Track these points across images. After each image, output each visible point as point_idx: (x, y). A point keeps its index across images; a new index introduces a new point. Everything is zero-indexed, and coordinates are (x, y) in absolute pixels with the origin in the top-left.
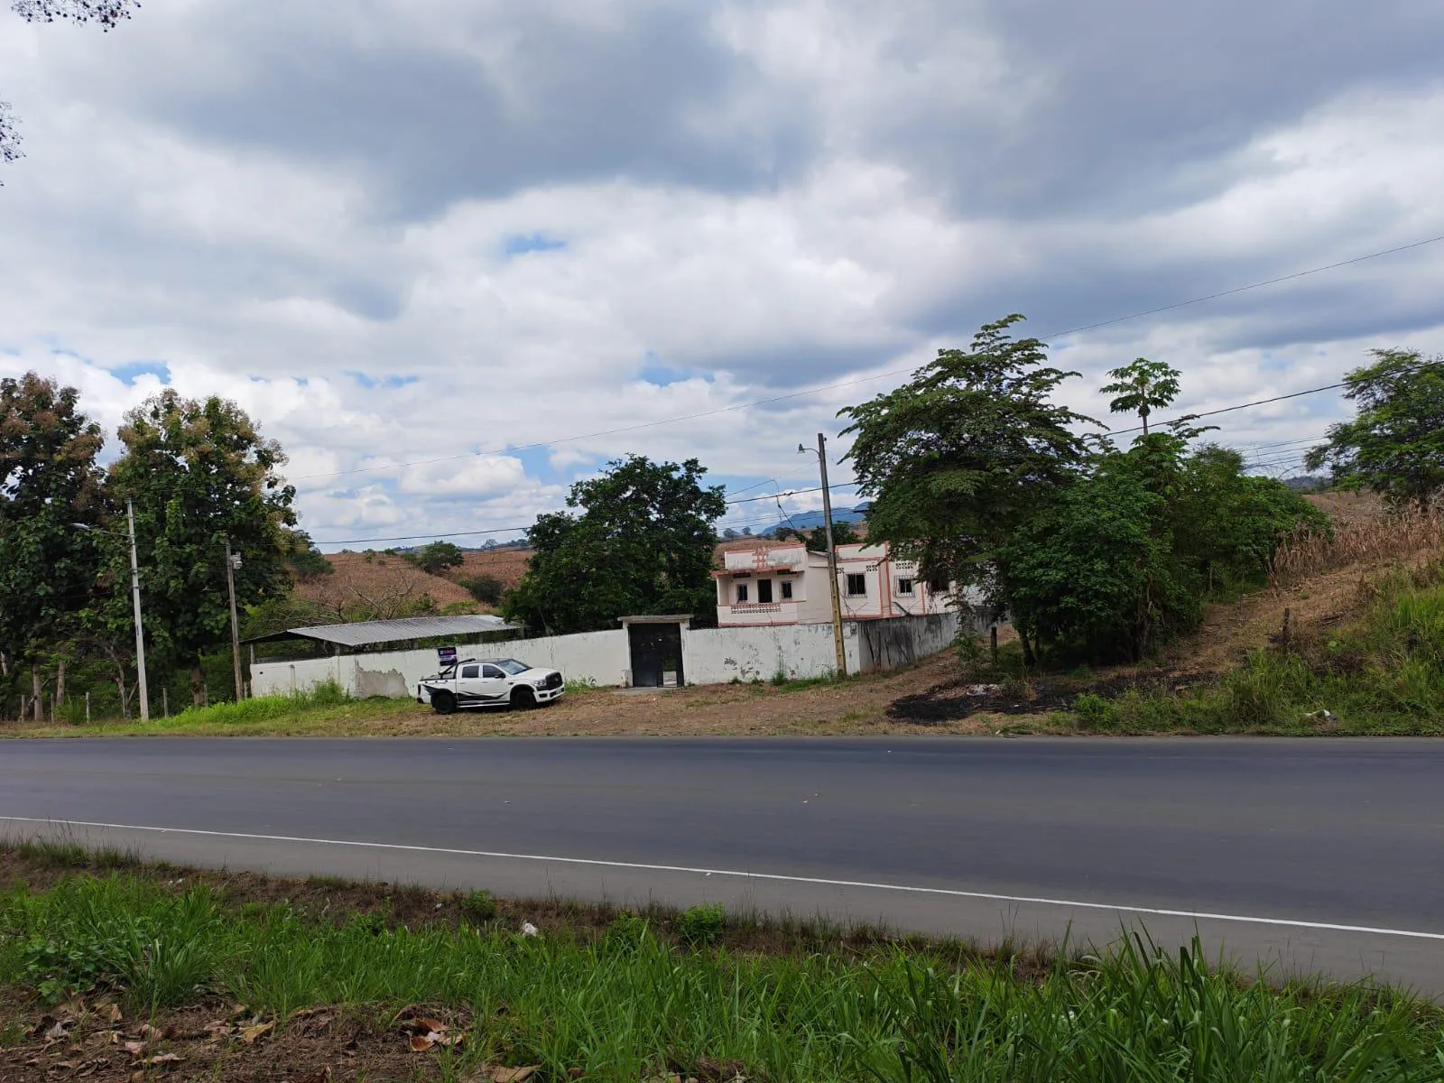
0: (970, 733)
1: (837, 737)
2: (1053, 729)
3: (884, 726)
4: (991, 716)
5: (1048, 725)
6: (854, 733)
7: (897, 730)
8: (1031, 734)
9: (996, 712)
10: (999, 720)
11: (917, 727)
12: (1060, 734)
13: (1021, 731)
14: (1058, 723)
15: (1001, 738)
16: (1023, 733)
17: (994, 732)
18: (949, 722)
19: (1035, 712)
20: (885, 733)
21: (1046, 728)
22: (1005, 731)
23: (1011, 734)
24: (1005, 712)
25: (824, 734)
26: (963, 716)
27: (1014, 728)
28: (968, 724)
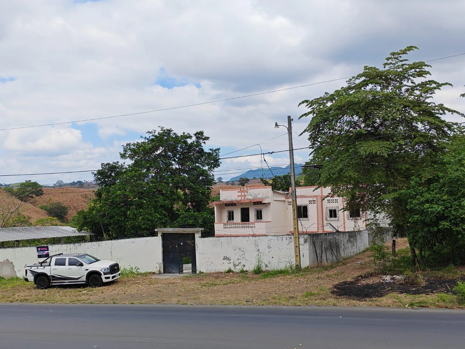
0: (389, 306)
1: (303, 307)
2: (443, 304)
3: (332, 301)
4: (400, 295)
5: (438, 301)
6: (314, 305)
7: (342, 303)
8: (428, 307)
9: (402, 293)
10: (406, 298)
11: (354, 302)
12: (447, 308)
13: (422, 305)
14: (444, 301)
15: (410, 310)
16: (423, 307)
17: (404, 305)
18: (374, 299)
19: (427, 293)
20: (334, 305)
21: (437, 303)
22: (411, 305)
23: (415, 307)
24: (407, 293)
25: (295, 305)
26: (382, 295)
27: (417, 303)
28: (385, 300)
